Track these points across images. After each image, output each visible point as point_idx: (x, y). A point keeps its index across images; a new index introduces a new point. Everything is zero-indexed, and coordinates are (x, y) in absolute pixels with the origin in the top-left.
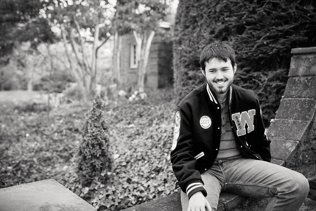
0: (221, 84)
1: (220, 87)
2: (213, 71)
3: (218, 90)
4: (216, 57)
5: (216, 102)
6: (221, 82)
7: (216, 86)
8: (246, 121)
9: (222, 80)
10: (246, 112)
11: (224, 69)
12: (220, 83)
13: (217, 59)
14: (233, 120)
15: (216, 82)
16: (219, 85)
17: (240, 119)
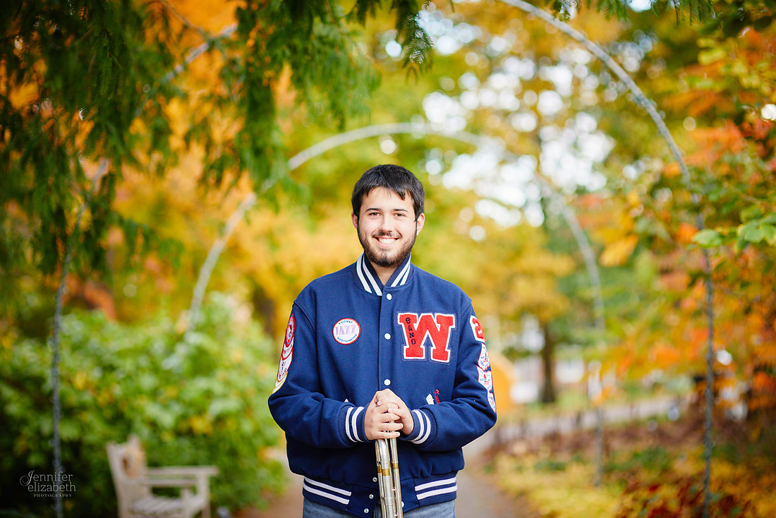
0: (386, 241)
1: (384, 250)
7: (375, 246)
8: (428, 333)
10: (431, 314)
11: (398, 213)
12: (384, 240)
14: (399, 323)
15: (376, 238)
16: (381, 244)
17: (416, 326)
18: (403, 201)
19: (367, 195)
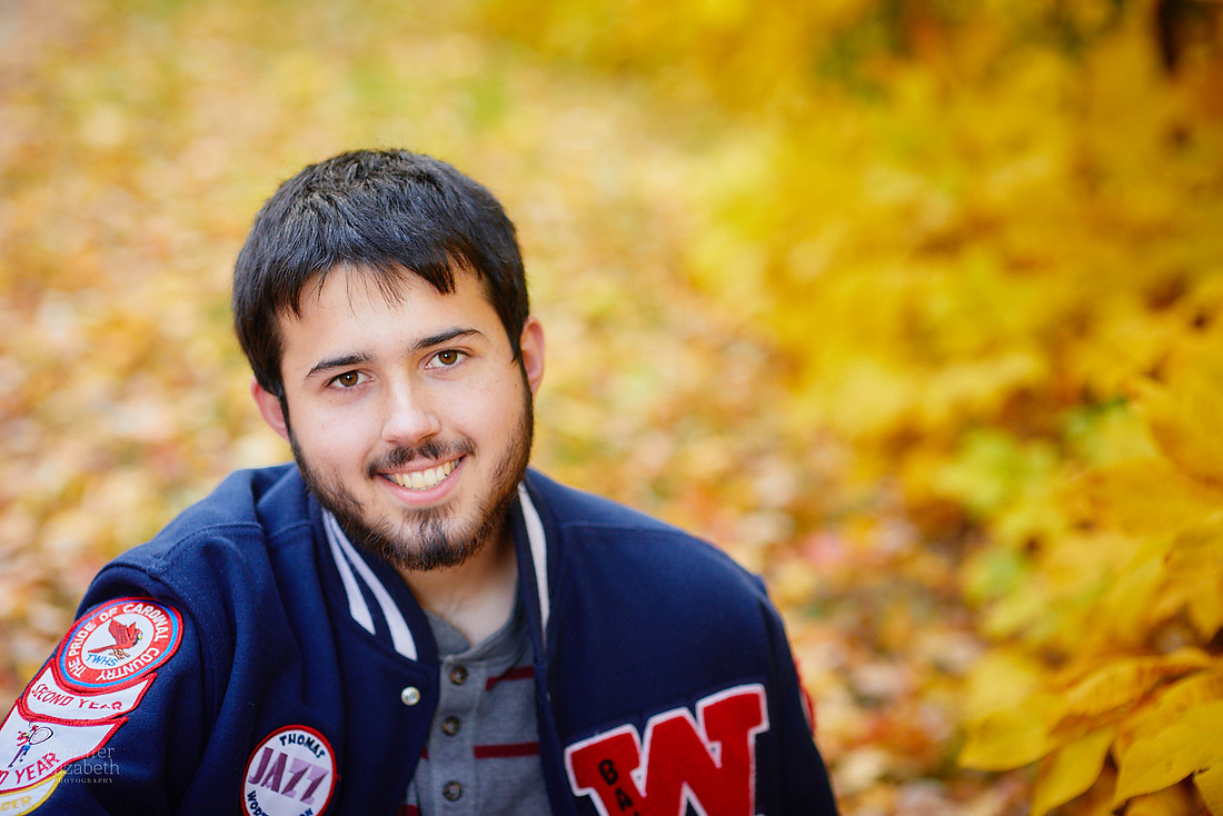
0: (423, 479)
1: (425, 515)
2: (349, 373)
3: (408, 533)
4: (356, 254)
5: (404, 644)
6: (422, 470)
7: (386, 508)
8: (687, 794)
9: (429, 448)
10: (683, 712)
11: (443, 350)
12: (416, 476)
13: (368, 272)
14: (579, 792)
15: (385, 476)
16: (406, 494)
17: (640, 777)
18: (448, 299)
19: (296, 309)
